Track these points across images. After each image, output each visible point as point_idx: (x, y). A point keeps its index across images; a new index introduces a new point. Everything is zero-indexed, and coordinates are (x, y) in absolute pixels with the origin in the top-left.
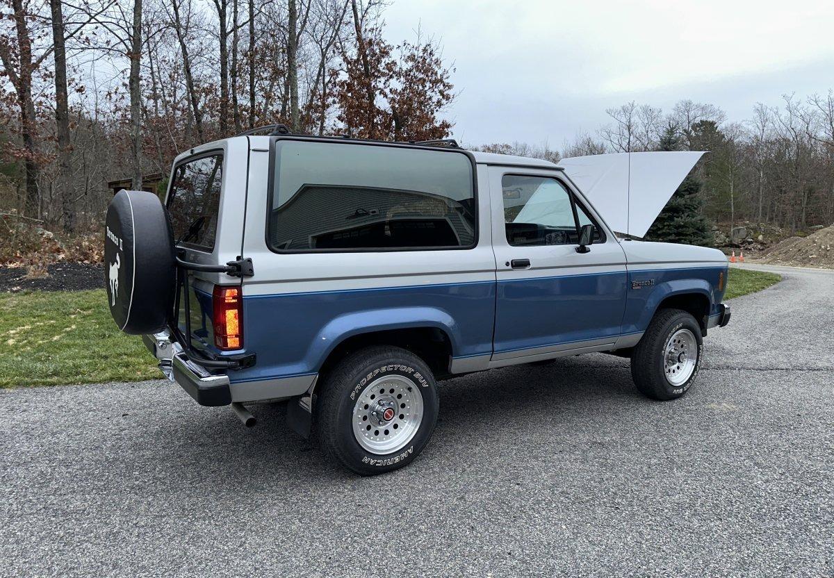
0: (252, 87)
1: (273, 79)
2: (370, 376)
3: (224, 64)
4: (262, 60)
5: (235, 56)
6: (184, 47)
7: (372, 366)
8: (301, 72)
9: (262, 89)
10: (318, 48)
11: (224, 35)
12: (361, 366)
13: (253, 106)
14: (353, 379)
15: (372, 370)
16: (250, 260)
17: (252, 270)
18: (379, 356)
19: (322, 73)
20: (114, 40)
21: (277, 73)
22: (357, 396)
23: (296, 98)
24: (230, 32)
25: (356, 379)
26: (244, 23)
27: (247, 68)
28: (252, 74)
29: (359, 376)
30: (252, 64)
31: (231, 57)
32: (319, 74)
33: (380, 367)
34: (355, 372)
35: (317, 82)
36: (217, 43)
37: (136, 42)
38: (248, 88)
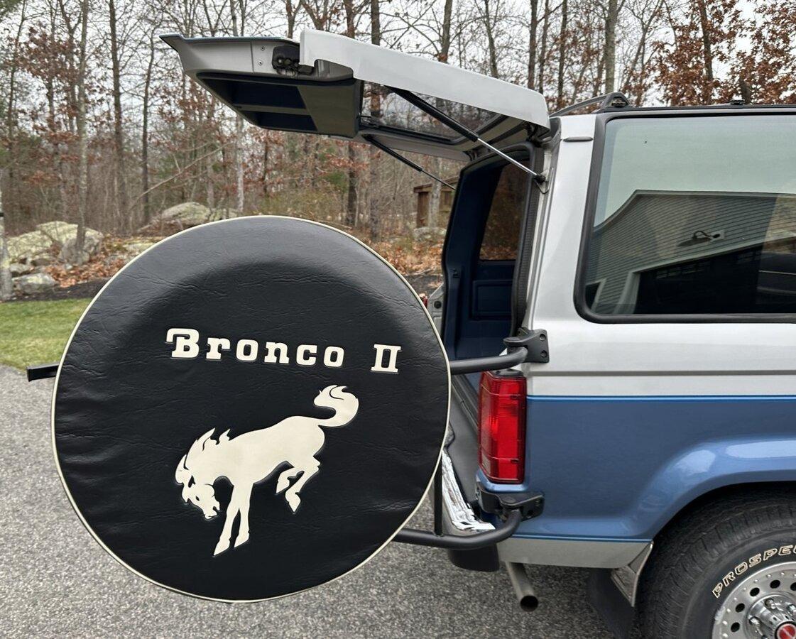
0: (561, 74)
1: (586, 62)
2: (755, 560)
3: (532, 53)
4: (575, 42)
5: (544, 42)
6: (492, 41)
7: (762, 541)
8: (618, 51)
9: (572, 76)
10: (638, 23)
11: (534, 22)
12: (738, 538)
13: (561, 96)
14: (720, 560)
15: (761, 550)
16: (543, 335)
17: (546, 353)
18: (778, 523)
19: (641, 51)
20: (425, 42)
21: (590, 53)
22: (726, 592)
23: (612, 80)
24: (540, 20)
25: (727, 560)
26: (557, 8)
27: (557, 54)
28: (562, 60)
29: (733, 556)
30: (562, 50)
31: (540, 45)
32: (638, 53)
33: (778, 545)
34: (724, 546)
35: (635, 62)
36: (526, 32)
37: (445, 41)
38: (556, 77)
